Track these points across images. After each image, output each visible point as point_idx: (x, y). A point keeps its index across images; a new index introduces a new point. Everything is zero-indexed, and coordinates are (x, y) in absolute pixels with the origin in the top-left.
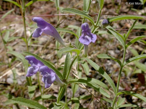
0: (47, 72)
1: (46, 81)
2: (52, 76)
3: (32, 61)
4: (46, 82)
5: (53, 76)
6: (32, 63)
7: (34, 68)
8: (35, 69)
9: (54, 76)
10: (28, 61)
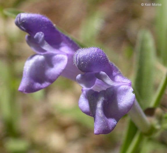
0: (103, 73)
1: (99, 105)
2: (123, 87)
3: (40, 35)
4: (99, 112)
5: (126, 90)
6: (41, 40)
7: (49, 61)
8: (52, 66)
9: (127, 87)
10: (27, 35)
